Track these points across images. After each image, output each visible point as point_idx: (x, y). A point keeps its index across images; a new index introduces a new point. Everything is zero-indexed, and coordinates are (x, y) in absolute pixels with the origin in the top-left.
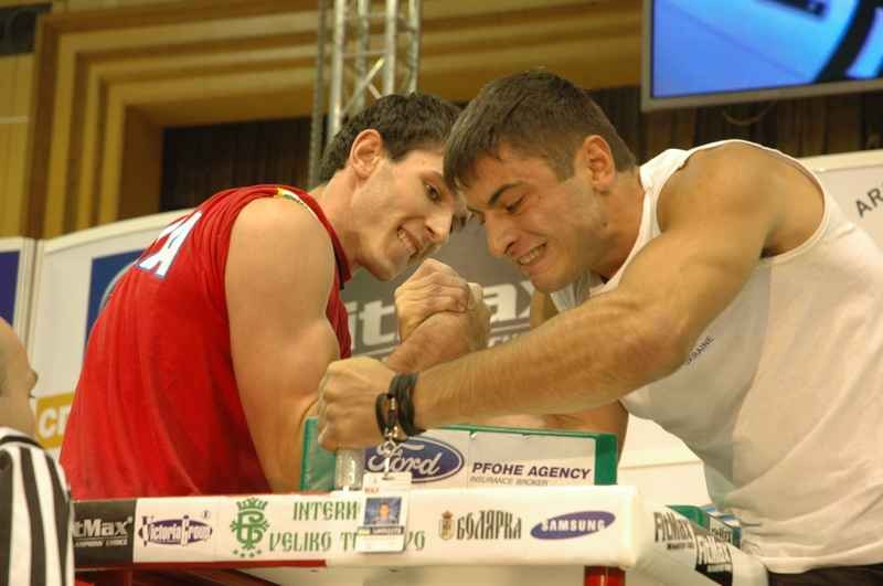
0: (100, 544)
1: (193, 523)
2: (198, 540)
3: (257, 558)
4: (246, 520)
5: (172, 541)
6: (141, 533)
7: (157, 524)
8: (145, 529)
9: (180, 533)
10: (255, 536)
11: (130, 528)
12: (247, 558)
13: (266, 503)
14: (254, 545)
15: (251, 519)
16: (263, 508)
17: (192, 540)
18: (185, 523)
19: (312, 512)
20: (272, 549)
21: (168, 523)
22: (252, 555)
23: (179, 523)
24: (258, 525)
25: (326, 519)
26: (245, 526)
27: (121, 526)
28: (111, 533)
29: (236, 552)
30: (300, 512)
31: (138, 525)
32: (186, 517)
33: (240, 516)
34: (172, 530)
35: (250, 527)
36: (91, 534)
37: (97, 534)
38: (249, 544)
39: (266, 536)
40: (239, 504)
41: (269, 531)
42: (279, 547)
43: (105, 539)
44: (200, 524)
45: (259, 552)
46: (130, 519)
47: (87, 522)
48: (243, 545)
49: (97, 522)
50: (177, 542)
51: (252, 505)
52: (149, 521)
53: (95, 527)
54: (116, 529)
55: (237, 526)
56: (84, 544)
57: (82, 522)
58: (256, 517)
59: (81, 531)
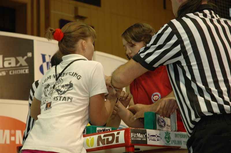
0: (140, 139)
1: (158, 136)
2: (159, 140)
3: (170, 145)
4: (167, 137)
5: (154, 140)
6: (148, 137)
7: (151, 136)
8: (149, 136)
9: (156, 138)
10: (169, 140)
11: (146, 136)
12: (168, 145)
13: (170, 133)
14: (169, 142)
15: (168, 136)
16: (170, 134)
17: (158, 140)
18: (156, 136)
19: (178, 136)
20: (172, 143)
21: (153, 136)
22: (169, 145)
23: (155, 136)
24: (169, 138)
25: (181, 138)
26: (167, 138)
27: (144, 135)
28: (142, 137)
29: (166, 144)
30: (176, 136)
31: (148, 136)
32: (156, 135)
33: (166, 135)
34: (154, 137)
35: (168, 138)
36: (138, 137)
37: (140, 137)
38: (168, 142)
39: (171, 140)
40: (165, 133)
41: (171, 139)
42: (173, 143)
43: (142, 138)
44: (159, 137)
45: (170, 144)
46: (146, 134)
47: (137, 134)
48: (167, 142)
49: (139, 134)
50: (155, 141)
51: (168, 133)
52: (150, 135)
53: (139, 135)
54: (143, 136)
55: (166, 138)
56: (137, 139)
57: (136, 134)
58: (169, 136)
59: (136, 136)
